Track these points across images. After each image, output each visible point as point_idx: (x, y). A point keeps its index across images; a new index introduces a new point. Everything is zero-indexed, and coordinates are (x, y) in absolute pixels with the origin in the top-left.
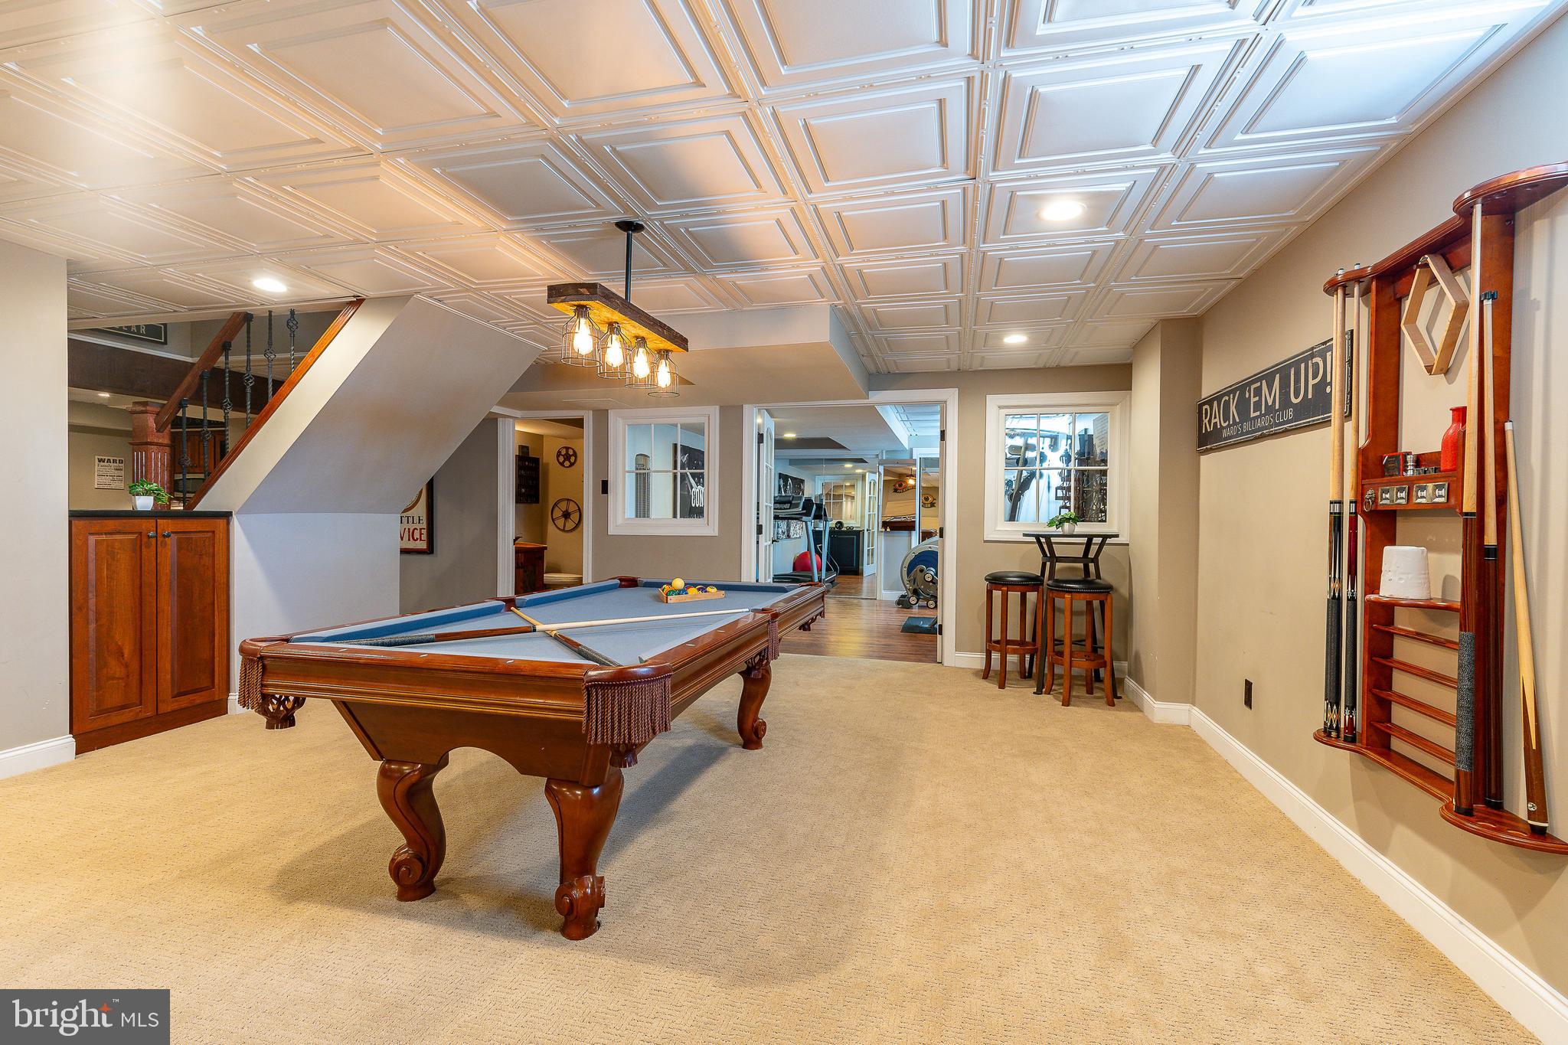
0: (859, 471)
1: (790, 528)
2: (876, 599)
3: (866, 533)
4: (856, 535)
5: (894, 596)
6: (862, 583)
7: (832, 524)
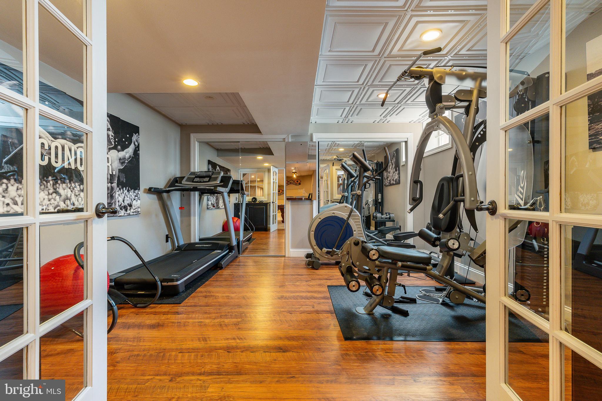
0: (266, 165)
1: (219, 201)
2: (285, 256)
3: (272, 204)
4: (265, 206)
5: (301, 253)
6: (269, 238)
7: (248, 199)
